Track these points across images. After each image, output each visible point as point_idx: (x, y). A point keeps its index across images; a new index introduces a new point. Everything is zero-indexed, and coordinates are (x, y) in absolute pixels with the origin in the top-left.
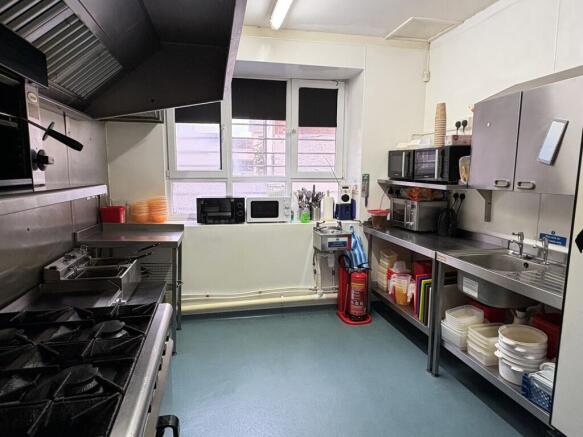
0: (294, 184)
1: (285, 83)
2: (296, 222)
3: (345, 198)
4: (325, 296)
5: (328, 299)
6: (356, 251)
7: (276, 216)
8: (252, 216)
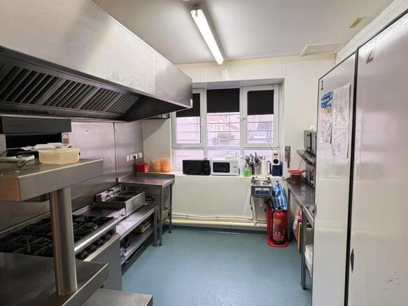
0: (245, 151)
1: (239, 89)
2: (242, 176)
3: (276, 161)
4: (258, 225)
5: (260, 227)
6: (279, 198)
7: (228, 171)
8: (214, 171)
